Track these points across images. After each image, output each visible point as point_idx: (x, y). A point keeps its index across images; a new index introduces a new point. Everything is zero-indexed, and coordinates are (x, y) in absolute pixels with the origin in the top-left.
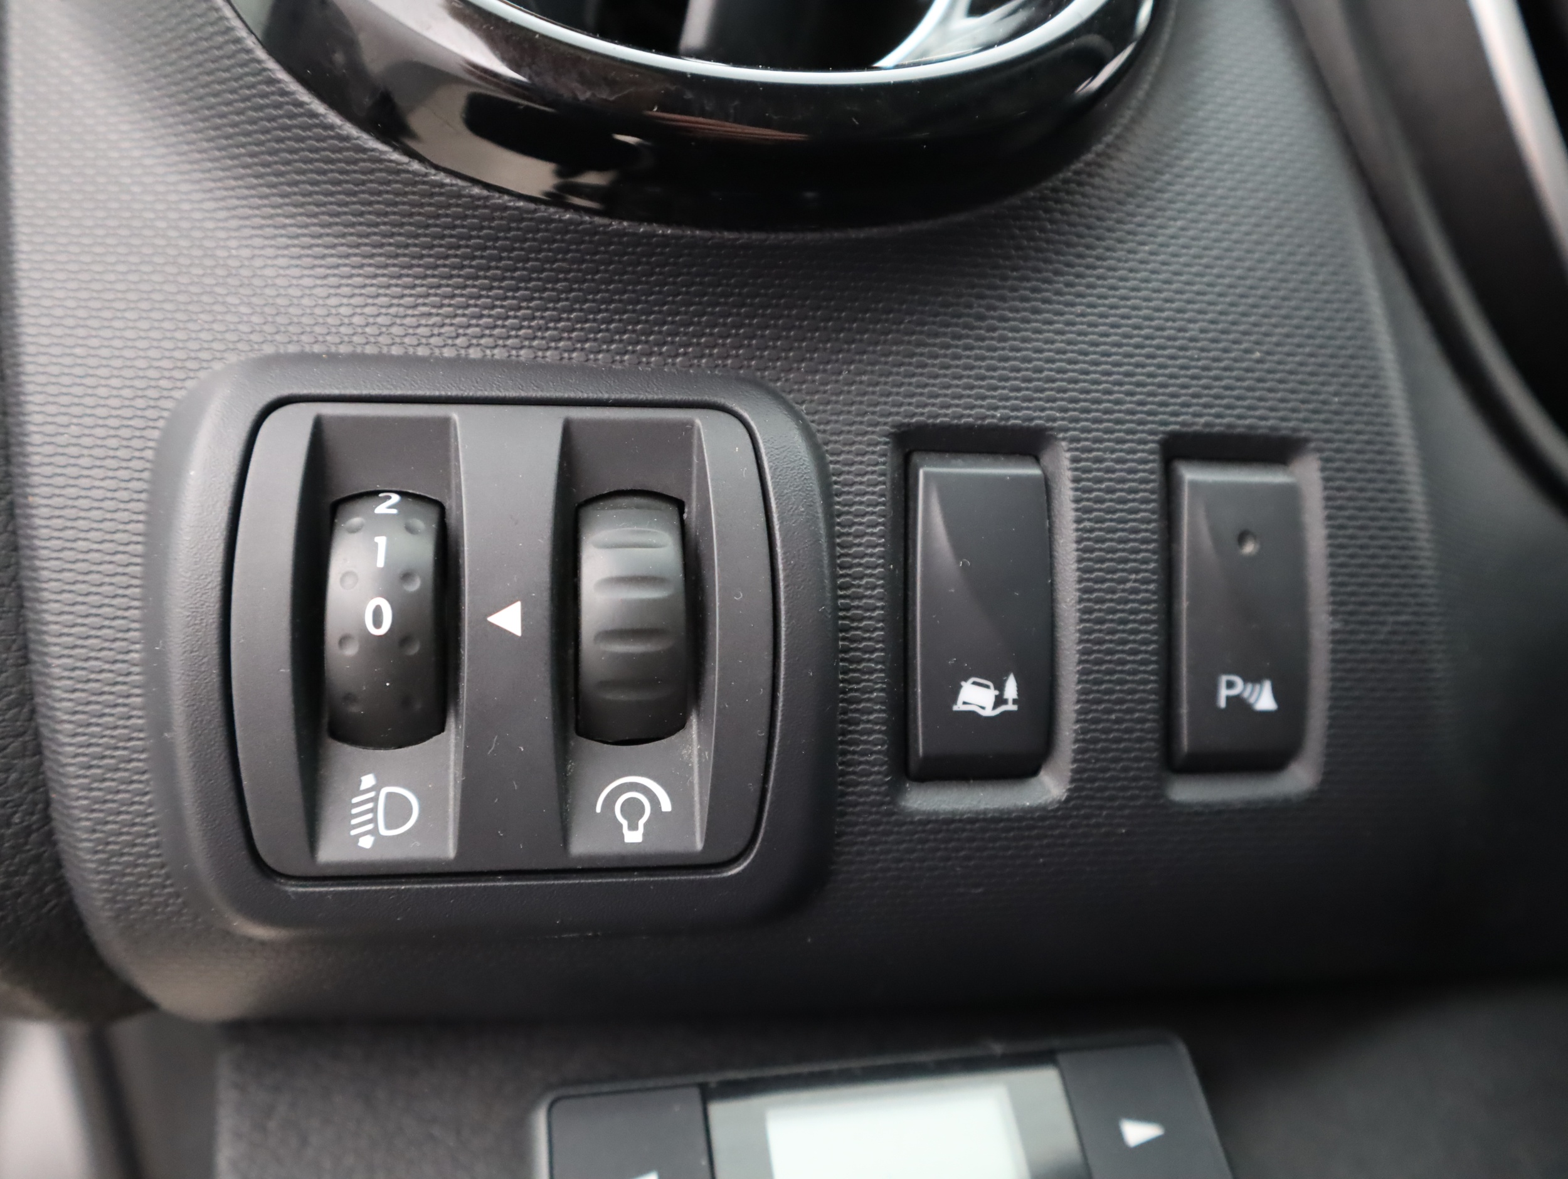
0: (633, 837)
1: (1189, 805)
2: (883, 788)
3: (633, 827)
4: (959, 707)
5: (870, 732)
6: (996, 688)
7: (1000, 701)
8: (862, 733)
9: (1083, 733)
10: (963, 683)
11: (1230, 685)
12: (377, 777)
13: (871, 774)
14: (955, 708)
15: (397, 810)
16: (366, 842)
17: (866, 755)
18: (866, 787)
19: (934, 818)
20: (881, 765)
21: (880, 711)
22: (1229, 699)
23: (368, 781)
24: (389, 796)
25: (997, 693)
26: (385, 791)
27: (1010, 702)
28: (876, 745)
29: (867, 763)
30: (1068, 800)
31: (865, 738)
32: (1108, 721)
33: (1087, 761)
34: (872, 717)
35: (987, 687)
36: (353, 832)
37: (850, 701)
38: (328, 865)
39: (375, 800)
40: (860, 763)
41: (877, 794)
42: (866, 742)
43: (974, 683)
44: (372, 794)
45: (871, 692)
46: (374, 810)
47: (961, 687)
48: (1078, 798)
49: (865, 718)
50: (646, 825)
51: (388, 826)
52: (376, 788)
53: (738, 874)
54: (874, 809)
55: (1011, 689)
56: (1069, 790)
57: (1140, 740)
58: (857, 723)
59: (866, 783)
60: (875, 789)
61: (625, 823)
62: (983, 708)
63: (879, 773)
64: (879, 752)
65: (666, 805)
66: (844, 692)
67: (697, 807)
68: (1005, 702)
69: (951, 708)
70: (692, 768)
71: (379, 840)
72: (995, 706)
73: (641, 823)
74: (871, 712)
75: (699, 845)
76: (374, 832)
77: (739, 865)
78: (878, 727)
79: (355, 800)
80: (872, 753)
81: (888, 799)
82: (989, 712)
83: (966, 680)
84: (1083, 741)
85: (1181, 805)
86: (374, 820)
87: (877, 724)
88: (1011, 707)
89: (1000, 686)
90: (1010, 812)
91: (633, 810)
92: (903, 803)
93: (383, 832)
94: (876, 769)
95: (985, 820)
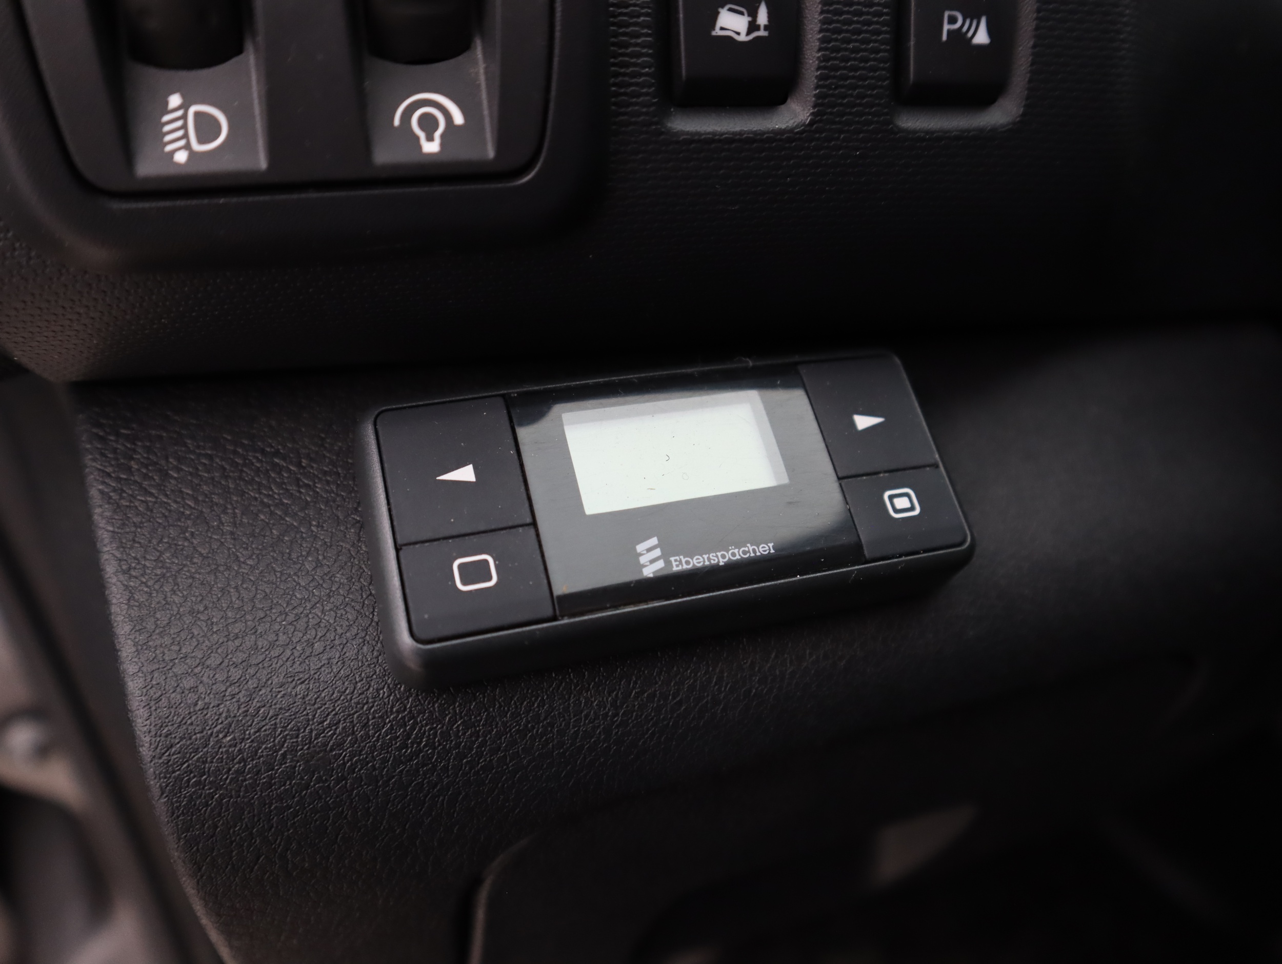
0: (431, 147)
1: (915, 132)
2: (652, 109)
3: (430, 138)
4: (717, 32)
5: (640, 55)
6: (749, 15)
7: (753, 27)
8: (631, 55)
9: (824, 61)
10: (720, 10)
11: (953, 20)
12: (183, 96)
13: (641, 95)
14: (714, 33)
15: (207, 128)
16: (181, 157)
17: (635, 77)
18: (637, 108)
19: (696, 138)
20: (650, 86)
21: (647, 35)
22: (949, 32)
23: (175, 100)
24: (197, 114)
25: (750, 19)
26: (193, 109)
27: (762, 28)
28: (645, 67)
29: (637, 84)
30: (812, 123)
31: (633, 60)
32: (846, 49)
33: (828, 87)
34: (639, 41)
35: (742, 13)
36: (169, 148)
37: (621, 25)
38: (147, 180)
39: (184, 117)
40: (631, 85)
41: (646, 114)
42: (635, 65)
43: (730, 10)
44: (180, 113)
45: (638, 17)
46: (185, 127)
47: (718, 13)
48: (820, 121)
49: (633, 41)
50: (443, 136)
51: (202, 140)
52: (185, 106)
53: (528, 182)
54: (644, 129)
55: (763, 17)
56: (812, 114)
57: (874, 69)
58: (626, 45)
59: (636, 104)
60: (644, 110)
61: (422, 135)
62: (738, 34)
63: (647, 94)
64: (646, 74)
65: (459, 118)
66: (614, 16)
67: (487, 121)
68: (757, 28)
69: (710, 32)
70: (479, 85)
71: (193, 155)
72: (749, 32)
73: (437, 135)
74: (638, 36)
75: (491, 153)
76: (187, 147)
77: (528, 174)
78: (644, 51)
79: (166, 118)
80: (641, 75)
81: (656, 119)
82: (743, 38)
83: (723, 7)
84: (825, 68)
85: (907, 131)
86: (186, 136)
87: (644, 47)
88: (762, 33)
89: (753, 14)
90: (763, 133)
91: (428, 124)
92: (669, 125)
93: (197, 147)
94: (644, 90)
95: (740, 141)
